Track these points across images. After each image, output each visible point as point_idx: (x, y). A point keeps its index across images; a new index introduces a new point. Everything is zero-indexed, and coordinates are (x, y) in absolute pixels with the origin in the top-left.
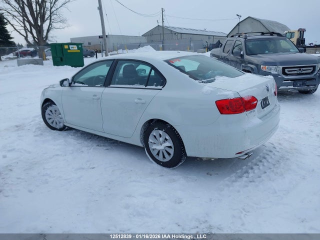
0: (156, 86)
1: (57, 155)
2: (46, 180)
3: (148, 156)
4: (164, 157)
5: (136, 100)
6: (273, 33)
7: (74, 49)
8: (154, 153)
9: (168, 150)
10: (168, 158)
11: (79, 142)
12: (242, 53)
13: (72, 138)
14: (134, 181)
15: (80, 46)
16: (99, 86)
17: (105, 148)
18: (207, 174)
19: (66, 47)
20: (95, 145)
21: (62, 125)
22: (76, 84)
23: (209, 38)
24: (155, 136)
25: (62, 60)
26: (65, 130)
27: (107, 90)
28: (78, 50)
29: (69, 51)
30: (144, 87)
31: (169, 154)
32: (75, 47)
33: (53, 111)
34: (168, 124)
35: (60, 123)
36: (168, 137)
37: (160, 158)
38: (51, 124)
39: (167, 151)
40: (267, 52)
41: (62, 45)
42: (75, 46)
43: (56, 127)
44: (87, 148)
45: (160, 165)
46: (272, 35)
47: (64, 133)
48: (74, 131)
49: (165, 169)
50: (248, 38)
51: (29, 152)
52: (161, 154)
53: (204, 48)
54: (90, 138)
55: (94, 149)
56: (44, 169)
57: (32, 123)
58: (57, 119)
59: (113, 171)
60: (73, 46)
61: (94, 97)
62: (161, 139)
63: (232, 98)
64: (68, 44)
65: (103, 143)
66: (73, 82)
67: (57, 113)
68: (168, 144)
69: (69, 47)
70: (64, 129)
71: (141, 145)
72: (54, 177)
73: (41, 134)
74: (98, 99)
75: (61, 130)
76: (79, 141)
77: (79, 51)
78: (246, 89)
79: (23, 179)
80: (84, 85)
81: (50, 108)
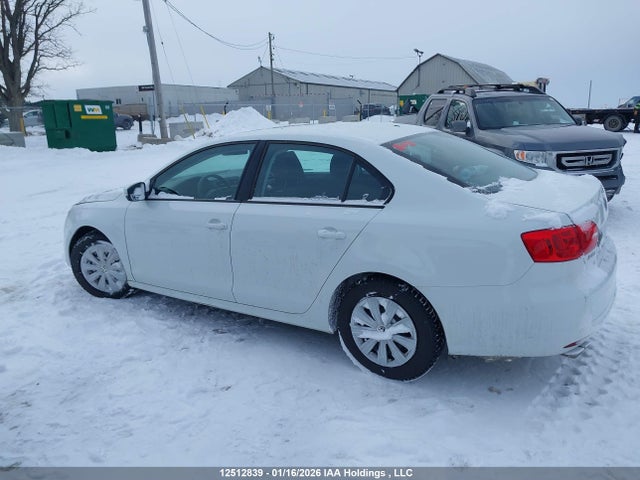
0: (369, 199)
1: (131, 359)
2: (125, 425)
3: (349, 354)
4: (390, 356)
5: (322, 232)
6: (522, 86)
7: (95, 113)
8: (366, 349)
9: (403, 341)
10: (400, 360)
11: (168, 323)
12: (469, 124)
13: (151, 316)
14: (336, 418)
15: (107, 107)
16: (224, 199)
17: (235, 337)
18: (491, 390)
19: (78, 108)
20: (209, 331)
21: (120, 286)
22: (162, 195)
23: (361, 94)
24: (367, 311)
25: (68, 135)
26: (128, 297)
27: (244, 208)
28: (104, 114)
29: (83, 117)
30: (339, 202)
31: (404, 350)
32: (97, 110)
33: (101, 255)
34: (402, 282)
35: (115, 280)
36: (401, 313)
37: (381, 359)
38: (94, 285)
39: (397, 344)
40: (516, 123)
41: (68, 104)
42: (98, 107)
43: (106, 291)
44: (193, 339)
45: (380, 374)
46: (518, 90)
47: (126, 304)
48: (148, 298)
49: (393, 383)
50: (479, 96)
51: (61, 356)
52: (382, 351)
53: (355, 113)
54: (192, 314)
55: (210, 340)
56: (111, 397)
57: (42, 281)
58: (109, 273)
59: (277, 394)
60: (92, 107)
61: (212, 225)
62: (385, 317)
63: (559, 228)
64: (83, 102)
65: (226, 326)
66: (153, 191)
67: (111, 258)
68: (401, 328)
69: (83, 109)
70: (126, 293)
71: (330, 330)
72: (143, 417)
73: (74, 309)
74: (224, 228)
75: (117, 296)
76: (170, 322)
77: (106, 117)
78: (581, 208)
79: (65, 426)
80: (182, 197)
81: (93, 248)
